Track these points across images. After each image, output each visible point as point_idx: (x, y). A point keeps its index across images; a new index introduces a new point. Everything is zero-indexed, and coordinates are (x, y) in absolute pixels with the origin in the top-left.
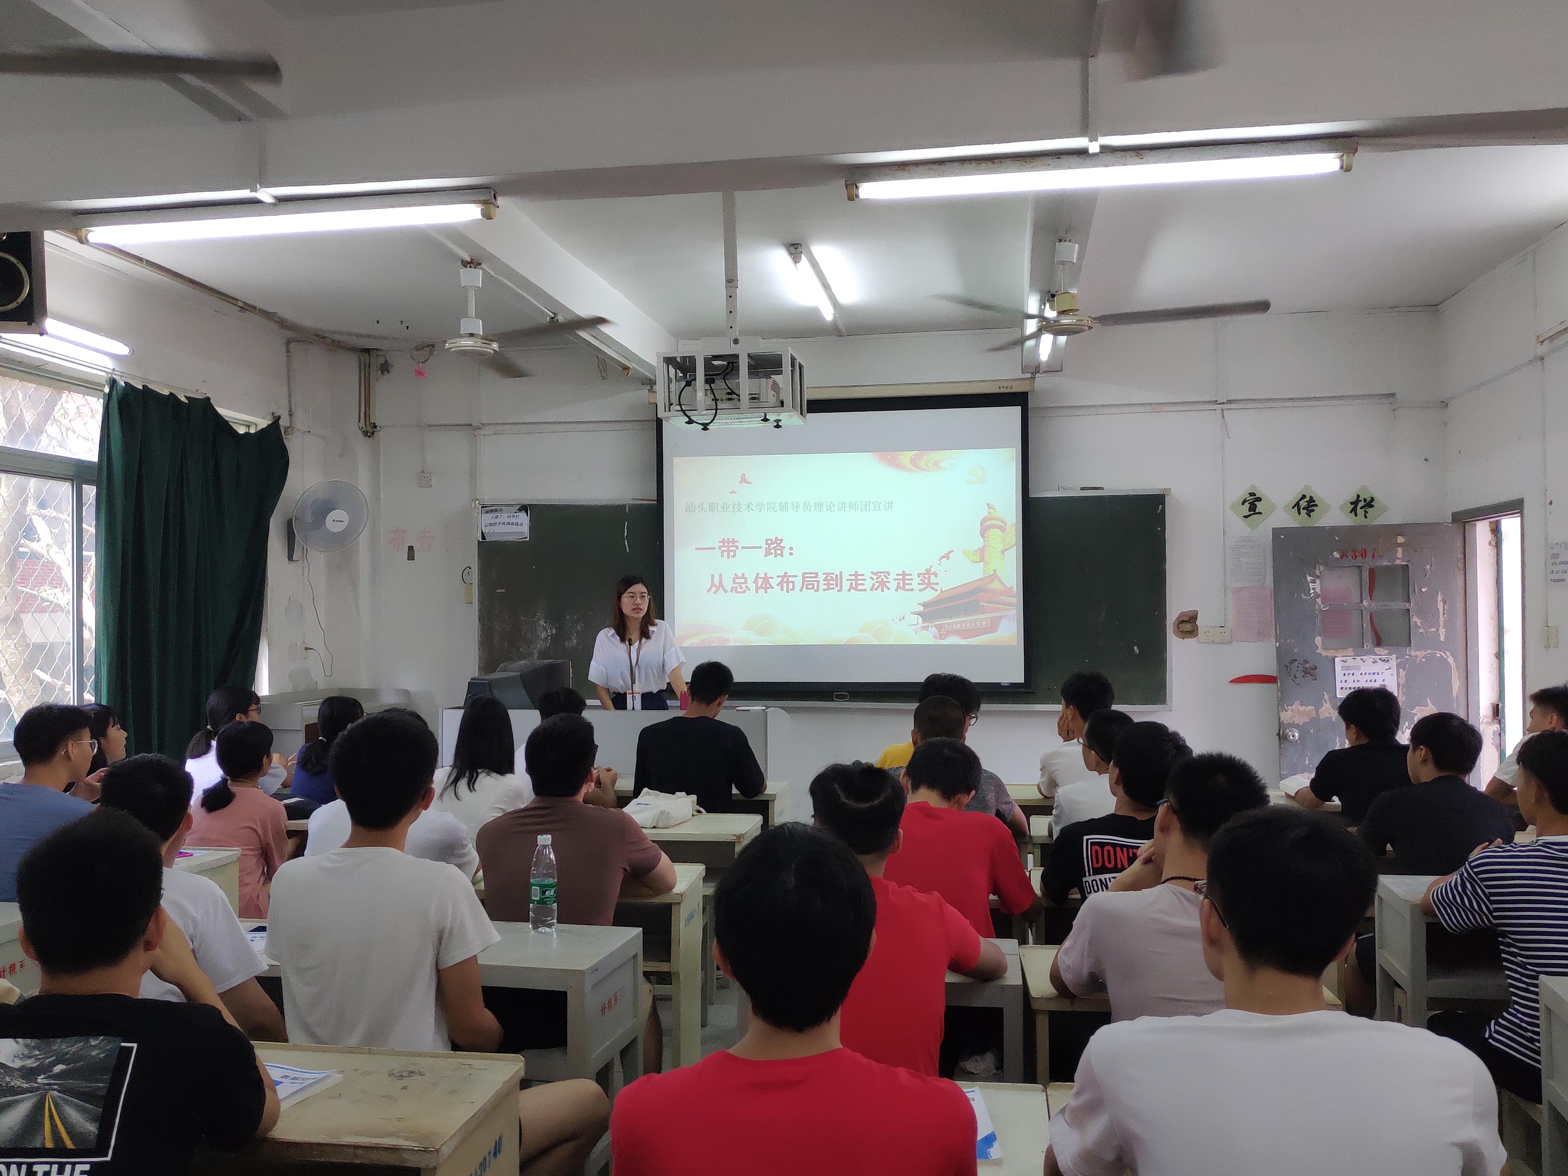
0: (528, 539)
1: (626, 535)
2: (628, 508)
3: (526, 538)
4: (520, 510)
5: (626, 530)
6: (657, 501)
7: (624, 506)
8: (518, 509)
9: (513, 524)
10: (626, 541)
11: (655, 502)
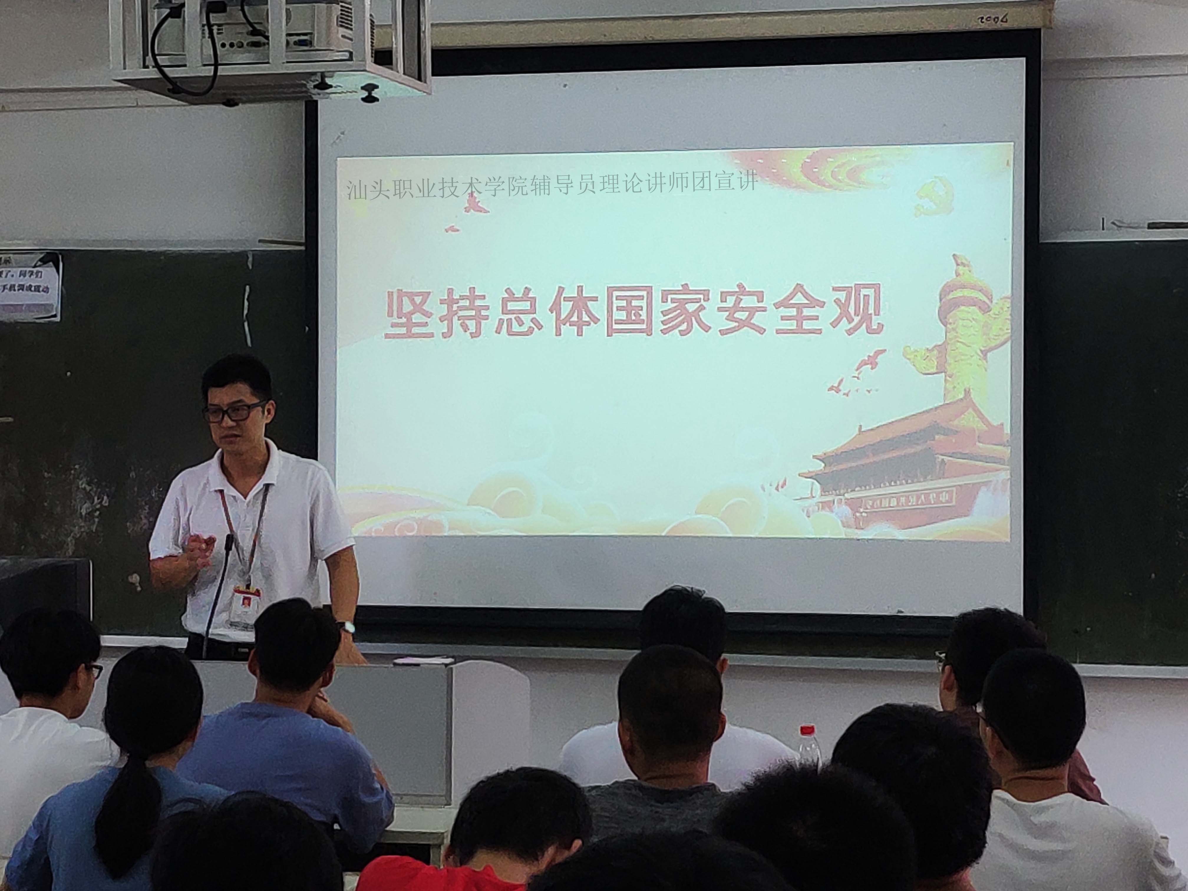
0: (58, 319)
1: (246, 312)
2: (250, 259)
3: (55, 316)
4: (44, 261)
5: (246, 303)
6: (305, 244)
7: (243, 255)
8: (40, 260)
9: (29, 288)
10: (246, 324)
11: (303, 248)
